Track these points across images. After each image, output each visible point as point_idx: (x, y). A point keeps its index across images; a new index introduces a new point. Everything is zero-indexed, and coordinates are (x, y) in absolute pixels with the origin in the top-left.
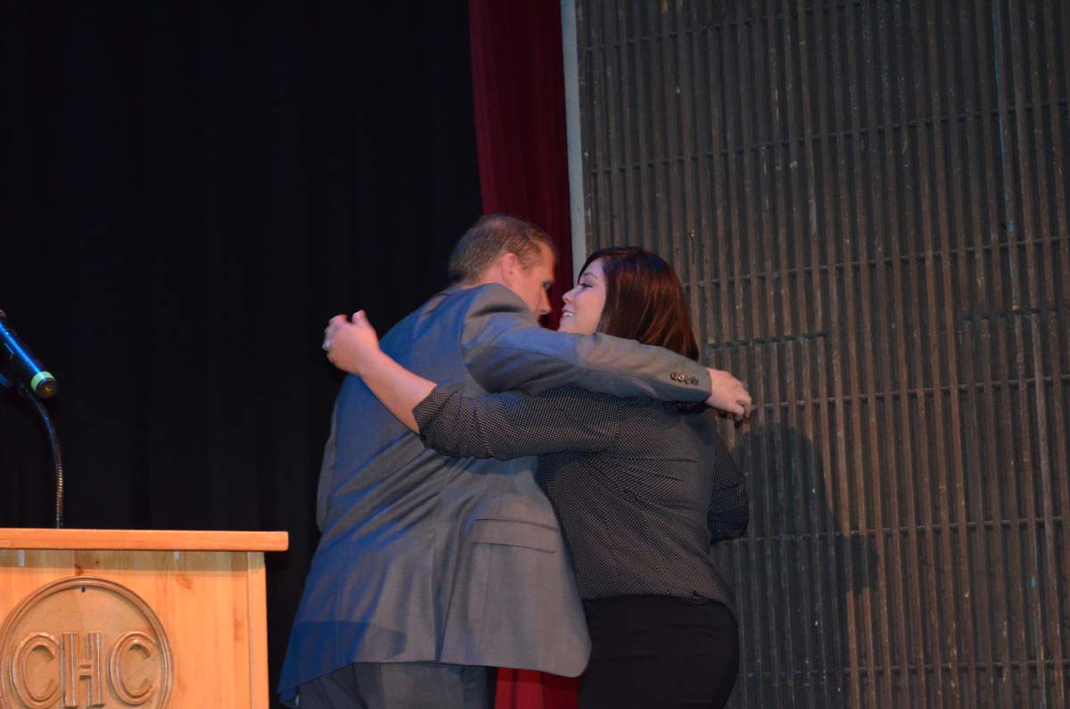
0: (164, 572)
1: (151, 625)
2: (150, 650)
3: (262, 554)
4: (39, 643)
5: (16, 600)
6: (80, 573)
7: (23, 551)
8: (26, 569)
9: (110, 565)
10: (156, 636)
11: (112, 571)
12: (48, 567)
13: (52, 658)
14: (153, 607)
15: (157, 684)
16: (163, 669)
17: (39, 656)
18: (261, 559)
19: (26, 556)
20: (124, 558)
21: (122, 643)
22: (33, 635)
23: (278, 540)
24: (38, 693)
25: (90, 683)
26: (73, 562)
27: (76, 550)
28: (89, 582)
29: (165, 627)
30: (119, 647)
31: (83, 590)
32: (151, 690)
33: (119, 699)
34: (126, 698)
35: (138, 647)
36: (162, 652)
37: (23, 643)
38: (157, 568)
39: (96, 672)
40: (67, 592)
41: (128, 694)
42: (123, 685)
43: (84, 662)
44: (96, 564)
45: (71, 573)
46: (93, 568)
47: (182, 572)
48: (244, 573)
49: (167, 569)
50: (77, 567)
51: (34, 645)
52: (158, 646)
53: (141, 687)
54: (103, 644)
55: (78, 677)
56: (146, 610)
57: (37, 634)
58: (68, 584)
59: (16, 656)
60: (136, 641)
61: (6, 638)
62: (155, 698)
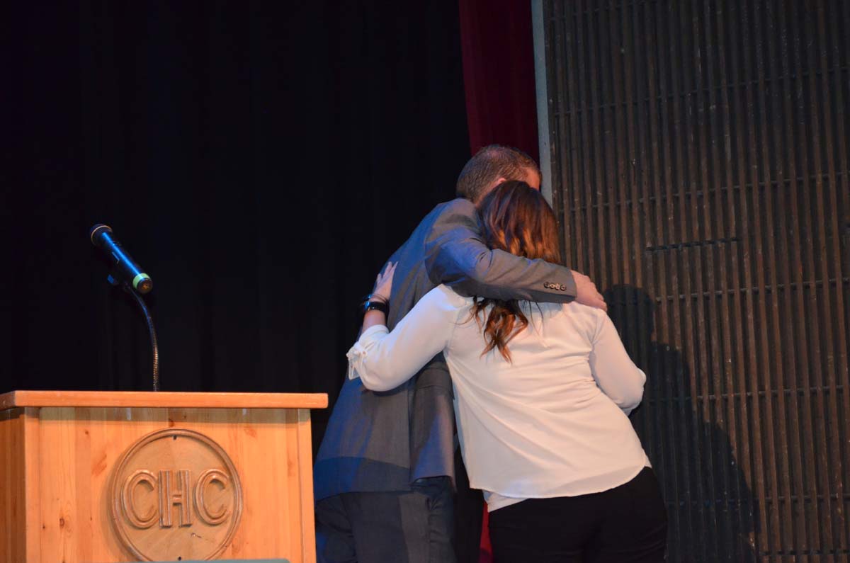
0: (234, 424)
1: (226, 464)
2: (225, 483)
3: (309, 411)
4: (142, 478)
5: (125, 445)
6: (172, 425)
7: (129, 409)
8: (132, 422)
9: (194, 419)
10: (230, 474)
11: (196, 424)
12: (148, 421)
13: (152, 489)
14: (226, 448)
15: (231, 509)
16: (235, 497)
17: (142, 487)
18: (308, 415)
19: (132, 413)
20: (206, 414)
21: (204, 478)
22: (138, 472)
23: (320, 400)
24: (142, 516)
25: (181, 508)
26: (167, 417)
27: (170, 408)
28: (179, 432)
29: (236, 467)
30: (202, 482)
31: (175, 438)
32: (227, 513)
33: (203, 521)
34: (207, 519)
35: (215, 481)
36: (234, 486)
37: (130, 478)
38: (229, 421)
39: (186, 499)
40: (163, 440)
41: (210, 517)
42: (205, 510)
43: (176, 492)
44: (184, 418)
45: (166, 425)
46: (182, 421)
47: (250, 424)
48: (294, 425)
49: (237, 422)
50: (170, 420)
51: (139, 480)
52: (231, 480)
53: (219, 511)
54: (190, 479)
55: (172, 505)
56: (222, 454)
57: (141, 471)
58: (163, 434)
59: (126, 488)
60: (214, 477)
61: (118, 474)
62: (230, 520)
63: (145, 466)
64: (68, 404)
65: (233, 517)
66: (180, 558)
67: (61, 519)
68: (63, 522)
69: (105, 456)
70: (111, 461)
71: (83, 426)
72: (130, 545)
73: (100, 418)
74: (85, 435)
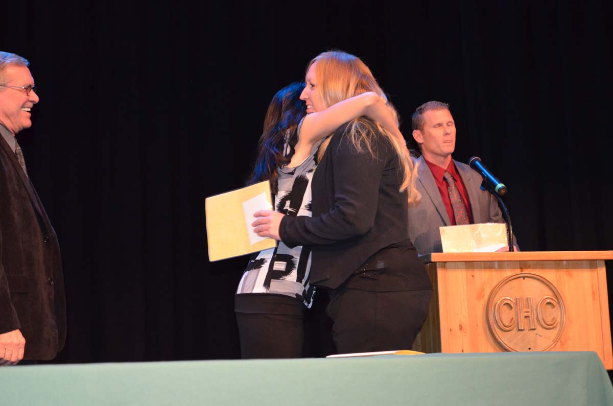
0: (559, 270)
1: (555, 293)
2: (555, 304)
3: (604, 262)
4: (506, 302)
5: (495, 283)
6: (522, 271)
7: (496, 263)
8: (499, 270)
9: (535, 267)
11: (536, 270)
12: (508, 269)
14: (555, 285)
15: (559, 320)
16: (561, 313)
17: (506, 307)
18: (603, 263)
19: (498, 264)
20: (541, 264)
21: (542, 302)
22: (503, 298)
23: (610, 255)
24: (507, 324)
25: (529, 319)
26: (519, 266)
27: (520, 261)
28: (526, 275)
29: (561, 295)
30: (541, 304)
31: (524, 279)
32: (556, 322)
33: (543, 327)
34: (545, 326)
35: (549, 303)
36: (560, 306)
37: (499, 302)
38: (556, 268)
39: (531, 314)
40: (517, 279)
42: (544, 320)
43: (526, 310)
44: (529, 267)
45: (518, 271)
46: (527, 269)
47: (568, 270)
48: (596, 270)
49: (561, 269)
50: (521, 268)
51: (503, 303)
52: (559, 303)
53: (553, 320)
54: (534, 302)
55: (524, 316)
56: (552, 287)
57: (505, 298)
58: (517, 276)
59: (496, 308)
60: (548, 301)
61: (491, 300)
62: (558, 326)
63: (507, 294)
64: (461, 260)
65: (560, 325)
66: (530, 349)
67: (460, 326)
68: (461, 328)
69: (484, 290)
70: (487, 293)
71: (470, 273)
72: (500, 341)
73: (480, 268)
74: (471, 277)
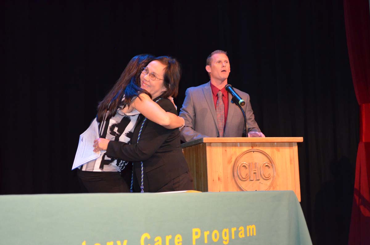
1: (270, 160)
2: (270, 166)
3: (296, 143)
4: (244, 165)
5: (238, 154)
6: (253, 148)
7: (239, 143)
8: (240, 147)
9: (259, 146)
10: (271, 163)
11: (260, 148)
12: (245, 146)
13: (247, 168)
14: (270, 156)
15: (272, 175)
16: (273, 171)
17: (243, 168)
18: (296, 144)
20: (263, 144)
21: (263, 165)
22: (242, 163)
23: (300, 139)
24: (244, 177)
25: (256, 174)
27: (251, 143)
28: (255, 150)
29: (273, 161)
31: (254, 152)
34: (264, 178)
35: (267, 166)
36: (273, 167)
37: (240, 165)
38: (271, 147)
39: (257, 172)
40: (249, 153)
42: (264, 175)
43: (254, 169)
45: (250, 148)
46: (256, 147)
47: (277, 148)
48: (292, 147)
49: (273, 147)
50: (252, 146)
51: (242, 166)
52: (272, 165)
53: (269, 175)
54: (259, 165)
55: (253, 173)
58: (250, 151)
59: (238, 168)
60: (267, 164)
61: (236, 164)
62: (272, 178)
63: (244, 161)
64: (220, 142)
65: (273, 177)
66: (256, 190)
67: (219, 178)
68: (219, 179)
69: (231, 158)
70: (233, 160)
71: (224, 149)
72: (240, 186)
73: (230, 146)
74: (225, 151)
